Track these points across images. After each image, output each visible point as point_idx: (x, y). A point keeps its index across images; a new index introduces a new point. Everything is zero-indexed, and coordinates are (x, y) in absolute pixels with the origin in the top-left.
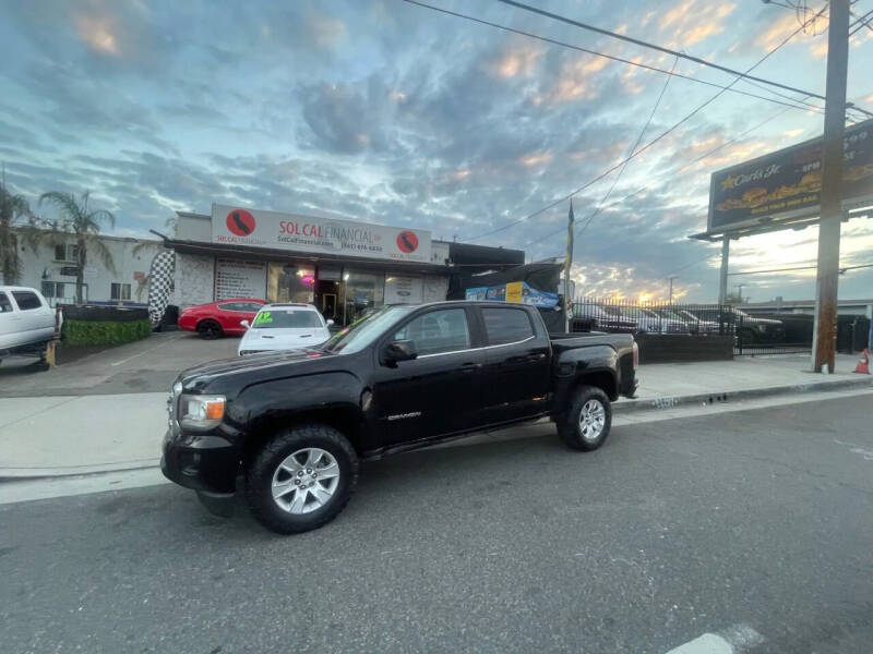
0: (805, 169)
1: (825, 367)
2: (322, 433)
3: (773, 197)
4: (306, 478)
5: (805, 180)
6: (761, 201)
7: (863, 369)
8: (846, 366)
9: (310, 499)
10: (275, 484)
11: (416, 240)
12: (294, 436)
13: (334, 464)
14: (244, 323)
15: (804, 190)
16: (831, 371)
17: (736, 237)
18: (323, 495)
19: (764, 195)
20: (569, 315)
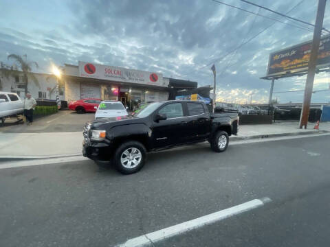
0: (305, 52)
1: (303, 127)
2: (136, 143)
3: (292, 63)
4: (131, 157)
5: (305, 57)
7: (316, 127)
8: (311, 127)
9: (133, 164)
10: (122, 159)
11: (157, 77)
12: (128, 144)
13: (140, 153)
14: (96, 107)
15: (304, 61)
16: (305, 128)
17: (277, 78)
18: (137, 163)
19: (288, 63)
20: (214, 107)
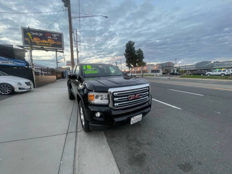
0: (48, 37)
3: (42, 41)
6: (39, 42)
15: (49, 42)
19: (39, 40)
